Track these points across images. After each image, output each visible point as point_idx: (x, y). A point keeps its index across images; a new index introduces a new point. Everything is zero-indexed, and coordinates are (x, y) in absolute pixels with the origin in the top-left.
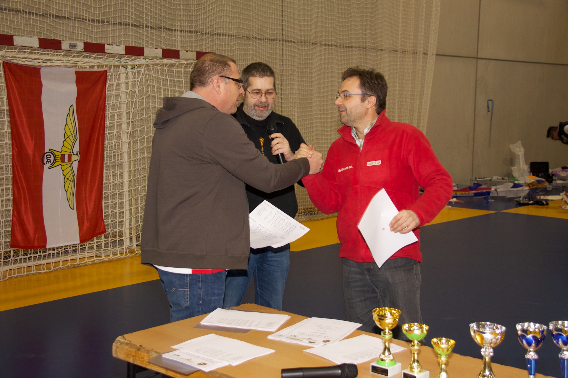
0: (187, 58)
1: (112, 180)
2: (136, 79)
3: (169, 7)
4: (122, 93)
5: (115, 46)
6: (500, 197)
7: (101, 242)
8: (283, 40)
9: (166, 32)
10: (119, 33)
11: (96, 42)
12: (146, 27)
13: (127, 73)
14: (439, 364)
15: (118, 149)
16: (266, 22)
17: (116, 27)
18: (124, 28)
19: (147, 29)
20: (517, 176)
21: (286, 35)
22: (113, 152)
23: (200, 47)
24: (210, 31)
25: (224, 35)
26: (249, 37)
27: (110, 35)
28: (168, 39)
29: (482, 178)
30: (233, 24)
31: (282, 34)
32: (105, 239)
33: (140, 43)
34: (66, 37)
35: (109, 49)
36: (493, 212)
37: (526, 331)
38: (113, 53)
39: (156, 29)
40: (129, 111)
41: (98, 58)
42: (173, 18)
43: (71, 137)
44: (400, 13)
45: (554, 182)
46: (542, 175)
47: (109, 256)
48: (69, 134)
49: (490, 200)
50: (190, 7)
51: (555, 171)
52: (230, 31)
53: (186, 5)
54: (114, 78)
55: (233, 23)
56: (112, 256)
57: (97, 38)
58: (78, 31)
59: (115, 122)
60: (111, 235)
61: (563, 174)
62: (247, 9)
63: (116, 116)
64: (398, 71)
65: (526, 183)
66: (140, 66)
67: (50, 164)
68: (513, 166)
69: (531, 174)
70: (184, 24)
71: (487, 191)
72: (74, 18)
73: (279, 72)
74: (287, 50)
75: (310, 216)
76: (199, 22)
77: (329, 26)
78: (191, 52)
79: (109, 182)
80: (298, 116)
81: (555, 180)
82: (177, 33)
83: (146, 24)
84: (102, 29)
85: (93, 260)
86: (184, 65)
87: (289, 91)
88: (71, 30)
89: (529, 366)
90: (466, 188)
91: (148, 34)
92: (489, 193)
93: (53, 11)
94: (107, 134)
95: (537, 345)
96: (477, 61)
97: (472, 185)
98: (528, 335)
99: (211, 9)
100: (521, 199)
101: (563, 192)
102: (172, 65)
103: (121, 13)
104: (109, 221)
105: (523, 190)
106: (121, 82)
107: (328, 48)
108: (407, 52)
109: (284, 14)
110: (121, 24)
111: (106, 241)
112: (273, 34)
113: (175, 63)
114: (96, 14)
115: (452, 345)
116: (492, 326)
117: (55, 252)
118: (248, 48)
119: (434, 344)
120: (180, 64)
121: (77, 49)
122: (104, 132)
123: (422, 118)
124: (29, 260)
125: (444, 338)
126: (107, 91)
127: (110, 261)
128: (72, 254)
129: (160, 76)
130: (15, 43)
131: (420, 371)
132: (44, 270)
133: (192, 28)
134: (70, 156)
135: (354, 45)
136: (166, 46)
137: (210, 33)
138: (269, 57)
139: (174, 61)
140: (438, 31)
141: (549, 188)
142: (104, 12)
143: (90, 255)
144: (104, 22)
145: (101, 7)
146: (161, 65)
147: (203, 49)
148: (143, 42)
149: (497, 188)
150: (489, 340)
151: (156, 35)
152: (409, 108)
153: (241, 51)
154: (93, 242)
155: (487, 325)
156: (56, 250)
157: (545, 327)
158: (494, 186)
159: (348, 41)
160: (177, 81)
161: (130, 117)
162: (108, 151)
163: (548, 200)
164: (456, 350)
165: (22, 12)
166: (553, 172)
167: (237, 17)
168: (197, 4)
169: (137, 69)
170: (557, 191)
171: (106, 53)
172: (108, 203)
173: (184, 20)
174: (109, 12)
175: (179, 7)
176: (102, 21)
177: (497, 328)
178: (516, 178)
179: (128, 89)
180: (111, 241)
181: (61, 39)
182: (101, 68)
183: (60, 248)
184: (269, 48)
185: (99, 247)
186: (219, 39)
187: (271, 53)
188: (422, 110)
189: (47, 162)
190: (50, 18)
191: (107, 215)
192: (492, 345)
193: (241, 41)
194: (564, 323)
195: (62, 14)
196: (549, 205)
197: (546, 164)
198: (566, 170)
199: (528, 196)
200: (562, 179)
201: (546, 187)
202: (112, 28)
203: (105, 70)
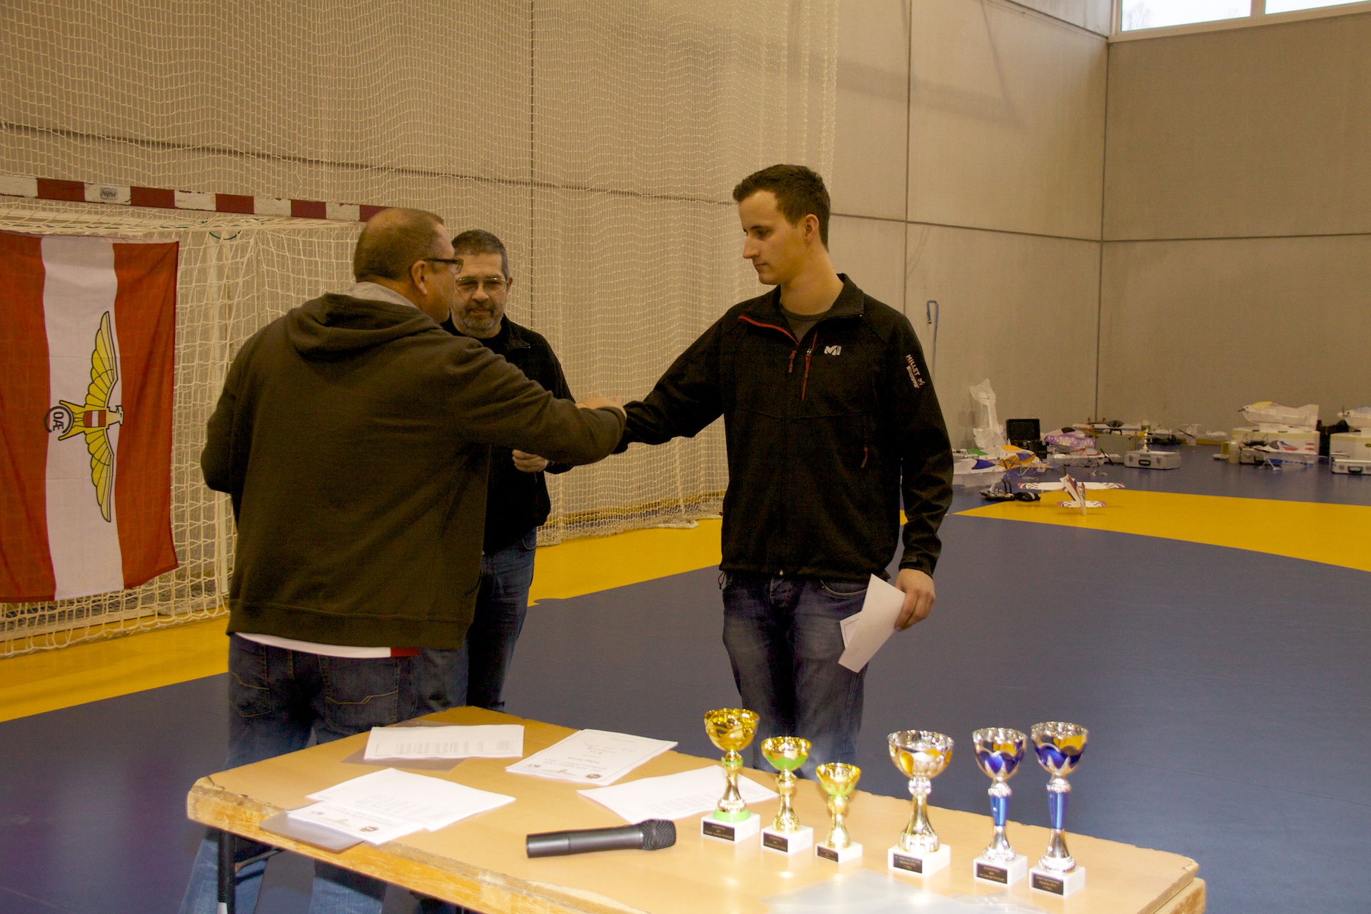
0: (342, 217)
1: (190, 462)
2: (238, 259)
4: (210, 288)
5: (194, 194)
7: (169, 586)
8: (532, 183)
9: (299, 166)
10: (203, 168)
11: (156, 187)
12: (258, 156)
13: (221, 248)
15: (202, 400)
16: (499, 148)
17: (198, 157)
18: (214, 158)
19: (261, 159)
20: (984, 447)
21: (538, 174)
22: (191, 404)
23: (367, 196)
24: (389, 165)
25: (416, 172)
26: (465, 177)
27: (187, 173)
28: (305, 180)
30: (434, 152)
31: (532, 171)
32: (178, 581)
33: (247, 189)
34: (95, 176)
38: (190, 208)
39: (279, 159)
40: (224, 322)
41: (160, 217)
42: (314, 139)
43: (103, 375)
44: (761, 134)
45: (1048, 456)
46: (1027, 443)
47: (185, 613)
48: (101, 370)
50: (348, 118)
51: (1051, 436)
52: (427, 166)
53: (339, 113)
54: (195, 257)
55: (434, 149)
56: (191, 614)
57: (160, 177)
58: (120, 164)
59: (196, 346)
60: (189, 572)
61: (1065, 442)
62: (461, 123)
63: (198, 332)
65: (999, 458)
66: (247, 234)
67: (61, 430)
68: (975, 427)
69: (1009, 441)
70: (334, 150)
72: (111, 139)
73: (526, 246)
74: (541, 202)
75: (590, 528)
76: (366, 146)
77: (624, 156)
78: (348, 206)
79: (184, 465)
80: (563, 332)
81: (1051, 453)
82: (323, 168)
83: (258, 150)
84: (169, 159)
85: (153, 622)
86: (336, 232)
88: (105, 161)
91: (263, 170)
93: (68, 124)
94: (181, 370)
96: (906, 227)
99: (391, 121)
100: (990, 490)
101: (1065, 475)
102: (311, 233)
103: (208, 129)
104: (186, 543)
105: (993, 473)
106: (208, 264)
107: (622, 199)
109: (536, 132)
110: (208, 149)
111: (179, 584)
112: (513, 171)
113: (317, 227)
114: (158, 130)
117: (74, 607)
120: (327, 229)
121: (116, 199)
122: (173, 365)
124: (20, 625)
126: (181, 284)
127: (187, 624)
128: (110, 611)
129: (287, 254)
131: (795, 829)
132: (52, 644)
133: (352, 159)
134: (102, 415)
135: (672, 193)
136: (298, 195)
137: (388, 169)
138: (507, 216)
139: (315, 224)
141: (1041, 468)
142: (174, 127)
143: (148, 612)
145: (168, 118)
146: (290, 232)
147: (374, 201)
148: (253, 186)
151: (279, 171)
154: (152, 587)
156: (76, 604)
159: (660, 186)
160: (322, 262)
161: (226, 334)
162: (182, 405)
163: (1040, 491)
166: (1046, 437)
167: (441, 138)
168: (361, 113)
170: (1053, 474)
171: (177, 208)
172: (183, 507)
173: (335, 143)
174: (184, 126)
175: (325, 117)
176: (169, 145)
177: (938, 740)
178: (982, 451)
179: (222, 280)
180: (190, 584)
181: (85, 181)
182: (166, 237)
183: (84, 600)
184: (507, 198)
185: (165, 597)
186: (406, 179)
187: (510, 208)
189: (54, 426)
190: (62, 139)
191: (182, 532)
192: (929, 773)
193: (450, 184)
195: (88, 130)
196: (1041, 500)
197: (1035, 423)
198: (1070, 433)
199: (1003, 484)
200: (1065, 451)
201: (1035, 466)
202: (189, 158)
203: (175, 242)
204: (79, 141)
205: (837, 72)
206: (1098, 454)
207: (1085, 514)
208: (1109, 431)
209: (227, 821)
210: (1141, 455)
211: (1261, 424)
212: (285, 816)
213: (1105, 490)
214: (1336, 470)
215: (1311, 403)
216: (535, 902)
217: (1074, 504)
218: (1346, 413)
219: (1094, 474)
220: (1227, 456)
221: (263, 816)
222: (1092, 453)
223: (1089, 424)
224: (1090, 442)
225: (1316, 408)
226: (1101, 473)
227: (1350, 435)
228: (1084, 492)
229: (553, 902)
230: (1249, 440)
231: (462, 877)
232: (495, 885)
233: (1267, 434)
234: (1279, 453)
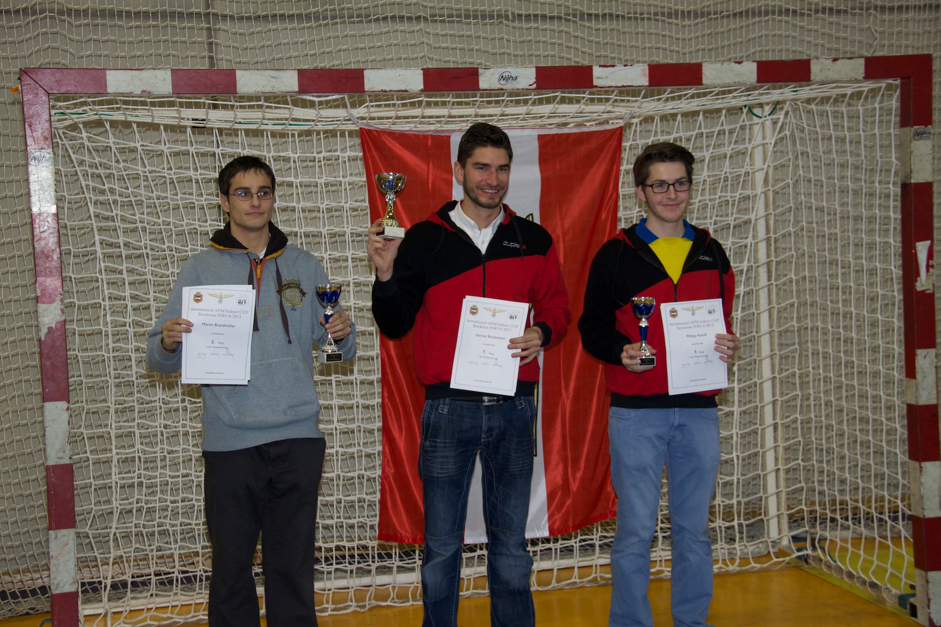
5: (619, 67)
9: (875, 16)
28: (881, 33)
33: (802, 52)
35: (604, 76)
38: (613, 84)
39: (846, 11)
78: (848, 61)
82: (907, 14)
91: (823, 26)
121: (517, 84)
130: (367, 87)
148: (810, 48)
151: (845, 26)
171: (596, 87)
202: (728, 25)
203: (617, 129)
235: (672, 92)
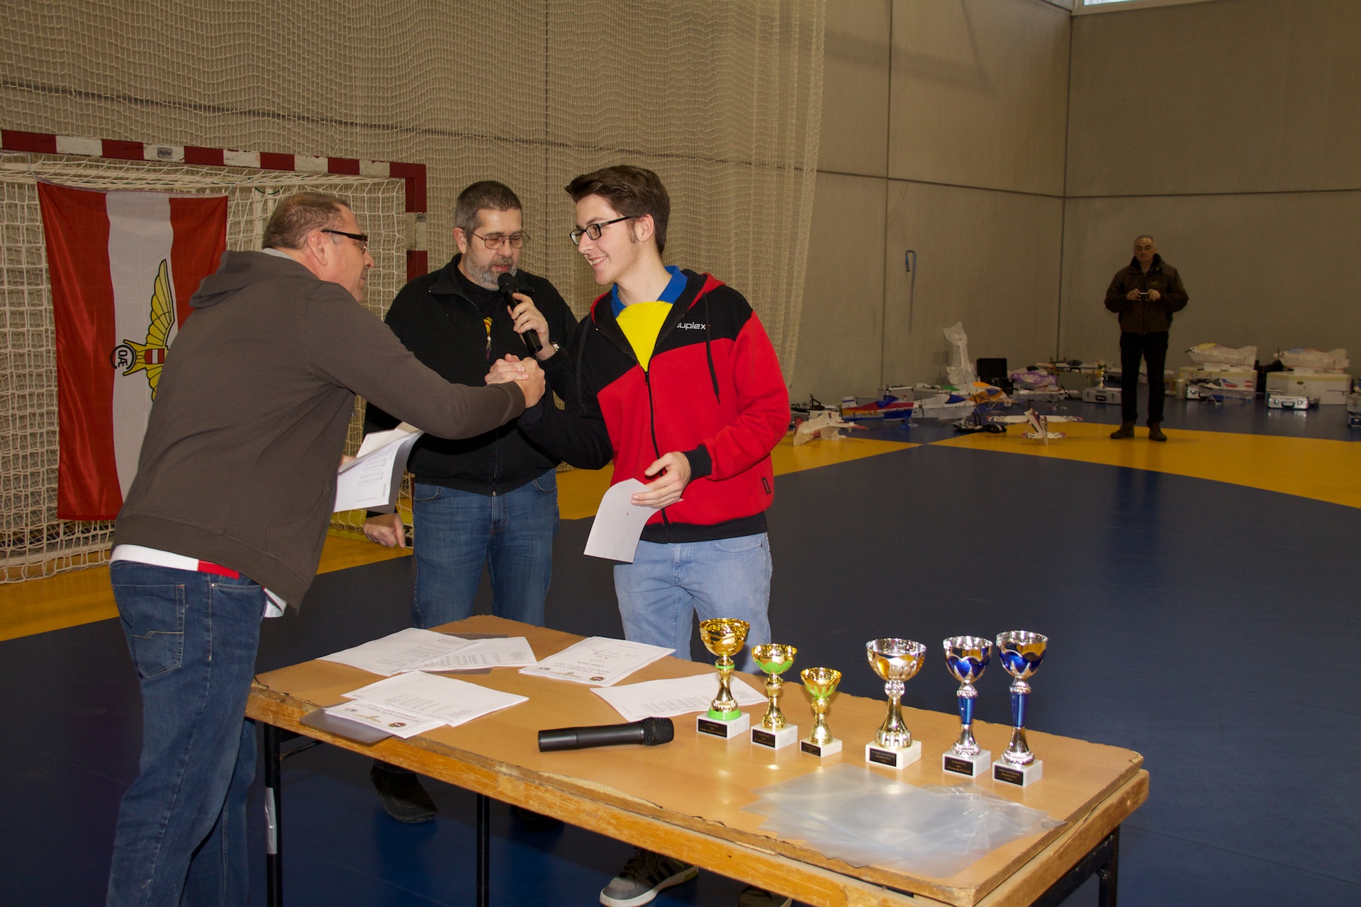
0: (374, 174)
3: (340, 84)
4: (256, 238)
5: (241, 152)
6: (928, 419)
8: (547, 142)
9: (335, 127)
10: (250, 129)
11: (208, 147)
12: (299, 118)
13: (266, 202)
14: (813, 712)
16: (517, 110)
17: (245, 119)
18: (259, 121)
19: (301, 121)
20: (956, 383)
21: (552, 134)
23: (397, 154)
24: (416, 126)
25: (442, 132)
26: (486, 137)
27: (235, 134)
28: (341, 140)
29: (897, 387)
30: (458, 114)
31: (546, 131)
33: (289, 147)
34: (154, 137)
35: (231, 157)
36: (917, 445)
37: (959, 652)
38: (237, 165)
39: (317, 121)
41: (211, 174)
42: (349, 102)
43: (163, 318)
44: (755, 98)
45: (1015, 392)
46: (996, 381)
48: (160, 312)
49: (911, 425)
50: (379, 83)
51: (1018, 374)
52: (452, 127)
53: (372, 78)
54: (242, 211)
55: (458, 111)
57: (210, 139)
58: (175, 126)
61: (1030, 379)
62: (482, 87)
64: (752, 198)
65: (970, 394)
67: (125, 366)
68: (949, 365)
69: (979, 378)
70: (368, 113)
71: (906, 408)
72: (167, 104)
73: (541, 199)
74: (555, 160)
76: (396, 109)
77: (630, 117)
78: (381, 163)
81: (1017, 389)
82: (356, 129)
83: (299, 113)
84: (219, 122)
86: (369, 187)
87: (559, 233)
88: (162, 124)
89: (962, 709)
90: (872, 404)
91: (303, 130)
92: (909, 413)
93: (130, 91)
95: (975, 674)
96: (887, 182)
97: (881, 399)
98: (962, 657)
99: (418, 87)
100: (962, 422)
101: (1030, 409)
102: (347, 187)
103: (254, 94)
105: (965, 407)
106: (254, 217)
107: (628, 156)
108: (767, 166)
109: (550, 95)
110: (254, 112)
112: (530, 132)
113: (352, 182)
114: (209, 95)
115: (836, 680)
116: (905, 645)
118: (485, 156)
119: (806, 679)
120: (361, 184)
121: (172, 158)
123: (794, 281)
124: (93, 540)
125: (821, 669)
126: (230, 234)
130: (59, 149)
131: (782, 726)
133: (383, 121)
134: (162, 353)
135: (674, 152)
136: (336, 153)
137: (416, 129)
138: (523, 172)
139: (350, 179)
140: (819, 129)
141: (1008, 403)
142: (223, 92)
144: (223, 110)
145: (218, 84)
146: (327, 187)
147: (403, 158)
148: (294, 145)
149: (923, 403)
150: (899, 668)
151: (317, 132)
152: (772, 263)
153: (472, 161)
155: (893, 642)
157: (989, 643)
158: (917, 400)
159: (663, 145)
163: (1006, 424)
164: (842, 687)
165: (74, 93)
166: (1013, 375)
167: (464, 101)
168: (391, 78)
169: (283, 193)
170: (1018, 408)
171: (226, 165)
173: (368, 106)
174: (232, 91)
175: (358, 83)
176: (219, 109)
177: (911, 647)
178: (954, 387)
181: (145, 142)
182: (217, 192)
184: (523, 156)
186: (432, 139)
187: (527, 164)
188: (795, 268)
189: (119, 364)
190: (124, 104)
192: (903, 677)
193: (472, 144)
194: (1020, 634)
195: (147, 96)
196: (1007, 431)
197: (1002, 363)
198: (1034, 371)
199: (973, 418)
200: (1028, 387)
201: (1002, 401)
202: (236, 120)
203: (224, 197)
204: (139, 106)
205: (824, 41)
206: (1059, 390)
207: (1047, 445)
208: (1069, 369)
209: (272, 716)
210: (1098, 392)
211: (1206, 364)
212: (323, 711)
213: (1065, 423)
214: (1271, 405)
215: (1251, 345)
216: (546, 791)
217: (1037, 436)
218: (1281, 354)
219: (1055, 409)
220: (1175, 393)
221: (303, 712)
222: (1053, 389)
223: (1051, 363)
224: (1051, 379)
225: (1254, 349)
226: (1061, 408)
227: (1285, 374)
228: (1046, 425)
229: (562, 791)
230: (1195, 377)
231: (481, 768)
232: (511, 775)
233: (1211, 373)
234: (1221, 390)
235: (263, 173)
